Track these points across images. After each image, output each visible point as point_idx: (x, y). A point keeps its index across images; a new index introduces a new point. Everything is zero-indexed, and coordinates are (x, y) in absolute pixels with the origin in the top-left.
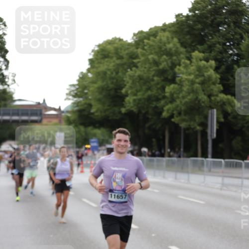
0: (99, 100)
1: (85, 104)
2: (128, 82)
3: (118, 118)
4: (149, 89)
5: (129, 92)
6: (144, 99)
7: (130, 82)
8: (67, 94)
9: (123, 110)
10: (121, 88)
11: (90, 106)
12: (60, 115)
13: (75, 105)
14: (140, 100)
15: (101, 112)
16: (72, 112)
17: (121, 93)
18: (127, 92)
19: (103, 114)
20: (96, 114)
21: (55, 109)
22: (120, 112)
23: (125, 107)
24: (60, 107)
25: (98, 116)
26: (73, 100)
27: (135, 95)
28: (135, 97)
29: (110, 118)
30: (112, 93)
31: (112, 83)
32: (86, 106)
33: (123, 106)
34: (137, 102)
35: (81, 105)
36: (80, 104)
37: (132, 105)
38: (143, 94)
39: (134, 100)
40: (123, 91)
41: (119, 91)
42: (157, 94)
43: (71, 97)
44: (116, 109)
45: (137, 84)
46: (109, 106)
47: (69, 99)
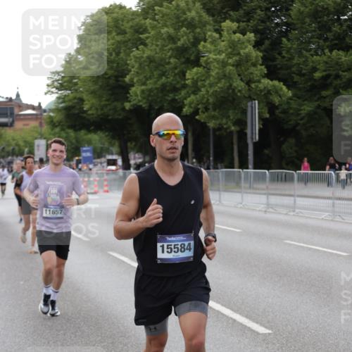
0: (93, 92)
1: (75, 98)
2: (133, 67)
3: (120, 117)
4: (163, 74)
5: (135, 80)
6: (156, 88)
7: (137, 65)
8: (48, 85)
9: (127, 106)
10: (124, 76)
11: (81, 100)
12: (41, 114)
13: (61, 101)
14: (150, 90)
15: (97, 109)
16: (57, 110)
17: (124, 81)
18: (132, 80)
19: (99, 112)
20: (90, 112)
21: (33, 108)
22: (123, 109)
23: (130, 102)
24: (40, 104)
25: (93, 114)
26: (57, 93)
27: (144, 84)
28: (143, 87)
29: (110, 118)
30: (112, 81)
31: (111, 68)
32: (76, 101)
33: (127, 99)
34: (147, 94)
35: (70, 101)
36: (66, 99)
37: (140, 98)
38: (156, 83)
39: (143, 92)
40: (127, 79)
41: (120, 79)
42: (174, 82)
43: (54, 90)
44: (118, 105)
45: (146, 67)
46: (107, 100)
47: (53, 92)
